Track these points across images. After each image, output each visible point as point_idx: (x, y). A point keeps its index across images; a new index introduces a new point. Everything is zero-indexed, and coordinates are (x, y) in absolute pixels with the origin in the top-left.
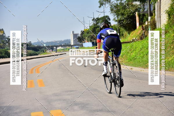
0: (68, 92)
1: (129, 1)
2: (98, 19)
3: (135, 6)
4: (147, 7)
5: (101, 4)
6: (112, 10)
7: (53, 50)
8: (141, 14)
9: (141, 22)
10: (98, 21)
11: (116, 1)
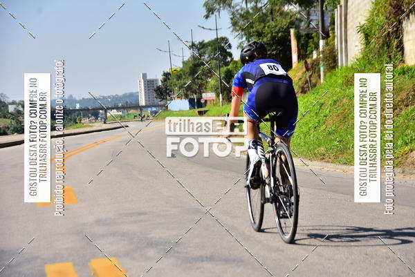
0: (131, 216)
1: (274, 4)
2: (203, 45)
3: (288, 14)
4: (316, 17)
5: (210, 10)
6: (235, 24)
7: (97, 119)
8: (303, 33)
9: (302, 52)
10: (202, 50)
11: (244, 2)
